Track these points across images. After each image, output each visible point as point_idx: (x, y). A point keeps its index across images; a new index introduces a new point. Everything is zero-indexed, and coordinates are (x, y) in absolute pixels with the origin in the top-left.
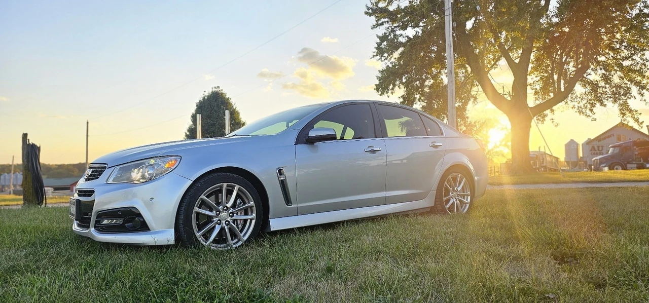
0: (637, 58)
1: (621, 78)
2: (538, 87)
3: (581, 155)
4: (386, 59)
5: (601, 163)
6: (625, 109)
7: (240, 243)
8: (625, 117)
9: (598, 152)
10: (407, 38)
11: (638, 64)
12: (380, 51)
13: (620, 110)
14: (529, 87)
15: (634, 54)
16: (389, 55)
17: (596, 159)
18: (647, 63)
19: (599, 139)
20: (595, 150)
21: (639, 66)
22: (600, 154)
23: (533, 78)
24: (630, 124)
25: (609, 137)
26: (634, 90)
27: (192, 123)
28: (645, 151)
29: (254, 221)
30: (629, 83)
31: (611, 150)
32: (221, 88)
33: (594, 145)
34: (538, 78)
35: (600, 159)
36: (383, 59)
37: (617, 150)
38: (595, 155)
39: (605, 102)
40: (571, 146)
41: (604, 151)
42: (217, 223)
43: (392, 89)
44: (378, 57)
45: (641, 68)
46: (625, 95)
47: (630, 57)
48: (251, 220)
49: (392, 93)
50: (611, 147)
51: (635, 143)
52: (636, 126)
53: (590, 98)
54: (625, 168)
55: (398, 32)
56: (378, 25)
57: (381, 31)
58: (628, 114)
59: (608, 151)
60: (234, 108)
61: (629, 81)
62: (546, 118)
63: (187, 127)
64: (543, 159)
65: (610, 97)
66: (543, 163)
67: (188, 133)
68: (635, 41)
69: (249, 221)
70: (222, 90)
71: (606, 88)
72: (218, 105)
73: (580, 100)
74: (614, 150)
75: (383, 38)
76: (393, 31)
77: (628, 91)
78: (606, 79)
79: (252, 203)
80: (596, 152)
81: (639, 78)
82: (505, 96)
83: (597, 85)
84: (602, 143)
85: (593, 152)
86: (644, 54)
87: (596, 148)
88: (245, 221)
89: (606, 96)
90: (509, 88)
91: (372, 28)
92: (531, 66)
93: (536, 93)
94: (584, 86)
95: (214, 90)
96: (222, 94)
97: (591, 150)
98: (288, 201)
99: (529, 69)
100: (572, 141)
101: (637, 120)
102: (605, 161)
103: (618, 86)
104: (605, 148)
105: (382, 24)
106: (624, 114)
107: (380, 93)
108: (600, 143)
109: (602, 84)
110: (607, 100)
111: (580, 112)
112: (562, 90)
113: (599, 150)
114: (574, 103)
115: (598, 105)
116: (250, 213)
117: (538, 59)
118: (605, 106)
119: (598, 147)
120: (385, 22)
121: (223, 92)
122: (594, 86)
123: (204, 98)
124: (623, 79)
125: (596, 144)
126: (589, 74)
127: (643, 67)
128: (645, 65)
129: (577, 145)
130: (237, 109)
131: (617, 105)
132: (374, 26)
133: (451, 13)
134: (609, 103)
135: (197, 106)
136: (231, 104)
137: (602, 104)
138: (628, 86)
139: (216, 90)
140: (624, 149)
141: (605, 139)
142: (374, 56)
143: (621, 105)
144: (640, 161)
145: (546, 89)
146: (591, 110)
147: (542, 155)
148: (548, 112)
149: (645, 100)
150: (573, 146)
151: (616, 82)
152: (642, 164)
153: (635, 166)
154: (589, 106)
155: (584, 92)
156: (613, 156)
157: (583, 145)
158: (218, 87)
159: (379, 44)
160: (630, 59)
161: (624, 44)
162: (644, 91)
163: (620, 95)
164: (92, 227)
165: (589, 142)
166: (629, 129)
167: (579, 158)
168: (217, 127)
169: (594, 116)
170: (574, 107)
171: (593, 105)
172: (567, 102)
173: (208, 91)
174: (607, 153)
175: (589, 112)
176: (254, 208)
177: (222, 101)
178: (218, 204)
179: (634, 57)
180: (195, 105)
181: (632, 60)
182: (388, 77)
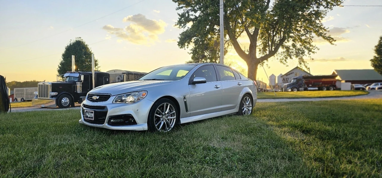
0: (308, 35)
1: (301, 45)
2: (261, 48)
3: (277, 82)
4: (182, 27)
5: (288, 87)
6: (302, 61)
7: (170, 129)
8: (301, 65)
9: (286, 81)
10: (194, 17)
11: (308, 38)
12: (180, 22)
13: (299, 62)
14: (257, 47)
15: (306, 34)
16: (184, 25)
17: (285, 85)
18: (312, 39)
19: (287, 74)
20: (285, 80)
21: (309, 39)
22: (287, 82)
23: (259, 43)
24: (303, 69)
25: (292, 73)
26: (306, 51)
27: (62, 59)
28: (308, 81)
29: (175, 120)
30: (304, 48)
31: (292, 81)
32: (82, 39)
33: (284, 78)
34: (261, 43)
35: (287, 85)
36: (181, 27)
37: (295, 81)
38: (285, 83)
39: (292, 57)
40: (272, 78)
41: (289, 81)
42: (162, 121)
43: (188, 45)
44: (178, 26)
45: (309, 41)
46: (302, 54)
47: (305, 35)
48: (174, 119)
49: (187, 47)
50: (293, 79)
51: (304, 78)
52: (306, 70)
53: (285, 54)
54: (298, 90)
55: (190, 13)
56: (180, 8)
57: (181, 11)
58: (303, 63)
59: (291, 81)
60: (90, 51)
61: (304, 47)
62: (264, 64)
63: (60, 62)
64: (260, 84)
65: (295, 55)
66: (259, 86)
67: (60, 66)
68: (308, 27)
69: (173, 119)
70: (82, 40)
71: (293, 50)
72: (80, 49)
73: (280, 55)
74: (294, 81)
75: (182, 16)
76: (188, 12)
77: (303, 53)
78: (294, 46)
79: (174, 112)
80: (285, 81)
81: (308, 46)
82: (246, 52)
83: (289, 48)
84: (288, 76)
85: (284, 81)
86: (311, 34)
87: (285, 79)
88: (172, 119)
89: (293, 54)
90: (248, 48)
91: (176, 10)
92: (258, 36)
93: (260, 50)
94: (283, 48)
95: (77, 39)
96: (82, 42)
97: (283, 80)
98: (187, 111)
99: (258, 38)
100: (273, 75)
101: (306, 67)
102: (289, 86)
103: (299, 49)
104: (289, 80)
105: (182, 8)
106: (300, 63)
107: (180, 47)
108: (287, 76)
109: (291, 48)
110: (293, 56)
111: (281, 62)
112: (273, 50)
113: (286, 80)
114: (278, 57)
115: (289, 58)
116: (173, 116)
117: (262, 33)
118: (292, 59)
119: (286, 79)
120: (184, 7)
121: (83, 41)
122: (288, 48)
123: (70, 45)
124: (301, 46)
125: (285, 77)
126: (286, 43)
127: (310, 40)
128: (311, 39)
129: (275, 77)
130: (92, 52)
131: (298, 58)
132: (177, 8)
133: (223, 7)
134: (294, 57)
135: (66, 49)
136: (89, 49)
137: (291, 58)
138: (303, 49)
139: (79, 39)
140: (298, 80)
141: (289, 74)
142: (176, 25)
143: (299, 59)
144: (305, 86)
145: (265, 49)
146: (285, 61)
147: (259, 82)
148: (265, 61)
149: (310, 57)
150: (273, 78)
151: (298, 47)
152: (306, 88)
153: (303, 89)
154: (285, 58)
155: (283, 52)
156: (293, 84)
157: (278, 77)
158: (80, 38)
159: (180, 19)
160: (305, 36)
161: (302, 28)
162: (310, 53)
163: (299, 53)
164: (106, 123)
165: (281, 76)
166: (303, 71)
167: (276, 84)
168: (80, 62)
169: (287, 64)
170: (277, 59)
171: (286, 58)
172: (274, 56)
173: (73, 40)
174: (290, 82)
175: (285, 62)
176: (175, 114)
177: (82, 47)
178: (163, 112)
179: (307, 35)
180: (65, 48)
181: (306, 36)
182: (185, 38)
